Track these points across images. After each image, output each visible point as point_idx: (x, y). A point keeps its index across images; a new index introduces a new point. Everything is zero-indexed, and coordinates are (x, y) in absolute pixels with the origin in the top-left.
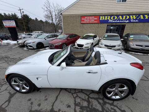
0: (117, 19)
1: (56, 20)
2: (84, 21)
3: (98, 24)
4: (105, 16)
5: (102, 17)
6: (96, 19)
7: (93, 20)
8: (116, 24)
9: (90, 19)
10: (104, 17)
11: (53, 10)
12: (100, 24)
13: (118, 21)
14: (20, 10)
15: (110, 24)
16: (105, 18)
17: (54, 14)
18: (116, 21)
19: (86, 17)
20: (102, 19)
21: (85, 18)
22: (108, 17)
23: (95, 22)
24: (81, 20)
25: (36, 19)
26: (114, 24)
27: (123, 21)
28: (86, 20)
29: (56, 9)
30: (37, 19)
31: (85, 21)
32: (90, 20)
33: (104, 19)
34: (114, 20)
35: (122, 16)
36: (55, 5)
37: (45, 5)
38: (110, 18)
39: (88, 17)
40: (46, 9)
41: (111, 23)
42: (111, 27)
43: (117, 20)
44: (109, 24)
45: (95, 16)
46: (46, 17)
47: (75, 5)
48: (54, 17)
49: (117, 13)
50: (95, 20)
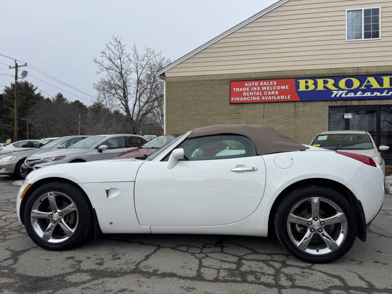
0: (363, 87)
1: (138, 99)
2: (240, 94)
3: (292, 105)
4: (314, 78)
5: (307, 82)
6: (283, 87)
7: (272, 91)
8: (362, 103)
9: (264, 88)
10: (311, 82)
11: (132, 66)
12: (300, 104)
13: (369, 94)
14: (17, 66)
15: (339, 103)
16: (316, 84)
17: (132, 78)
18: (359, 94)
19: (246, 84)
20: (307, 87)
21: (243, 86)
22: (326, 82)
23: (282, 97)
24: (231, 94)
25: (60, 96)
26: (355, 103)
27: (384, 94)
28: (248, 93)
29: (144, 63)
30: (64, 96)
31: (244, 94)
32: (263, 92)
33: (312, 87)
34: (349, 92)
35: (379, 77)
36: (141, 52)
37: (108, 52)
38: (336, 85)
39: (257, 84)
40: (107, 63)
41: (340, 99)
42: (347, 112)
43: (364, 91)
44: (334, 104)
45: (280, 78)
46: (104, 89)
47: (210, 50)
48: (132, 89)
49: (358, 68)
50: (281, 92)
